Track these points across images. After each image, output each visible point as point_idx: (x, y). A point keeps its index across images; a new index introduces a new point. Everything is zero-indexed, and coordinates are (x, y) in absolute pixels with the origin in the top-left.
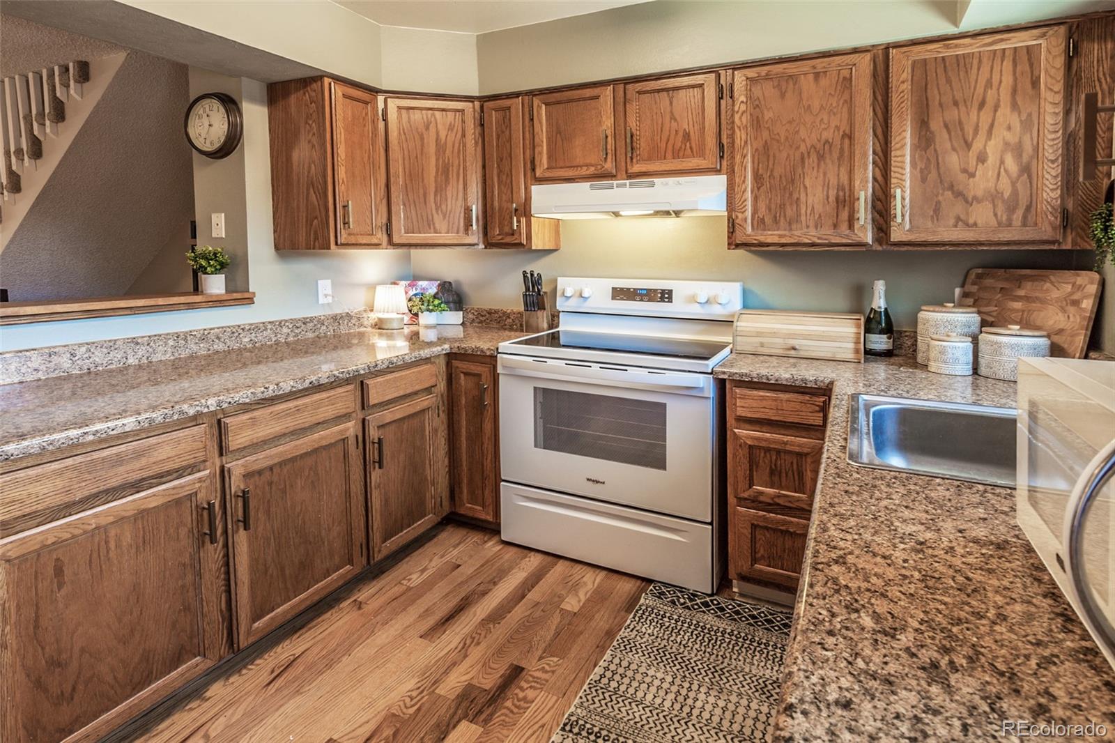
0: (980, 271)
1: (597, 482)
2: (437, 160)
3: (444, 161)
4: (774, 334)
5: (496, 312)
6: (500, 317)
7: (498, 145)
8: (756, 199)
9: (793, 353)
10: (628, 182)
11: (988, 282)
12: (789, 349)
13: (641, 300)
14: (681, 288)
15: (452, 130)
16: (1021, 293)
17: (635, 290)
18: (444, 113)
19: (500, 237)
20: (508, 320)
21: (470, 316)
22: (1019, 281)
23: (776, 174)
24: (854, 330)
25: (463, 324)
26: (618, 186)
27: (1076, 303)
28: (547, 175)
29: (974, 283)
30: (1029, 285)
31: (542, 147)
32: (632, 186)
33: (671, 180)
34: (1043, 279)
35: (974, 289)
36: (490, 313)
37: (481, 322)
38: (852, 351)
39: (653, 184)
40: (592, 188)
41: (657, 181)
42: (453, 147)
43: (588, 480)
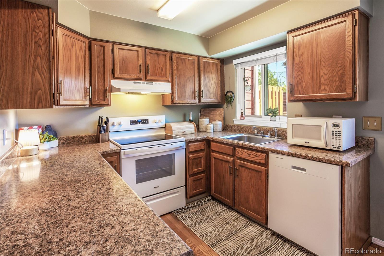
0: (203, 109)
1: (157, 187)
2: (76, 63)
3: (78, 64)
4: (180, 128)
5: (77, 137)
6: (79, 139)
7: (97, 60)
8: (177, 90)
9: (184, 133)
10: (146, 82)
11: (205, 112)
12: (183, 132)
13: (140, 124)
14: (151, 118)
15: (81, 50)
16: (212, 113)
17: (137, 120)
18: (78, 41)
19: (98, 101)
20: (83, 140)
21: (62, 141)
22: (211, 111)
23: (181, 84)
24: (193, 125)
25: (58, 146)
26: (143, 83)
27: (221, 115)
28: (119, 76)
29: (203, 112)
30: (213, 112)
31: (118, 65)
32: (147, 83)
33: (158, 83)
34: (215, 110)
35: (203, 113)
36: (73, 138)
37: (68, 143)
38: (194, 130)
39: (153, 84)
40: (134, 83)
41: (154, 83)
42: (81, 58)
43: (154, 188)
